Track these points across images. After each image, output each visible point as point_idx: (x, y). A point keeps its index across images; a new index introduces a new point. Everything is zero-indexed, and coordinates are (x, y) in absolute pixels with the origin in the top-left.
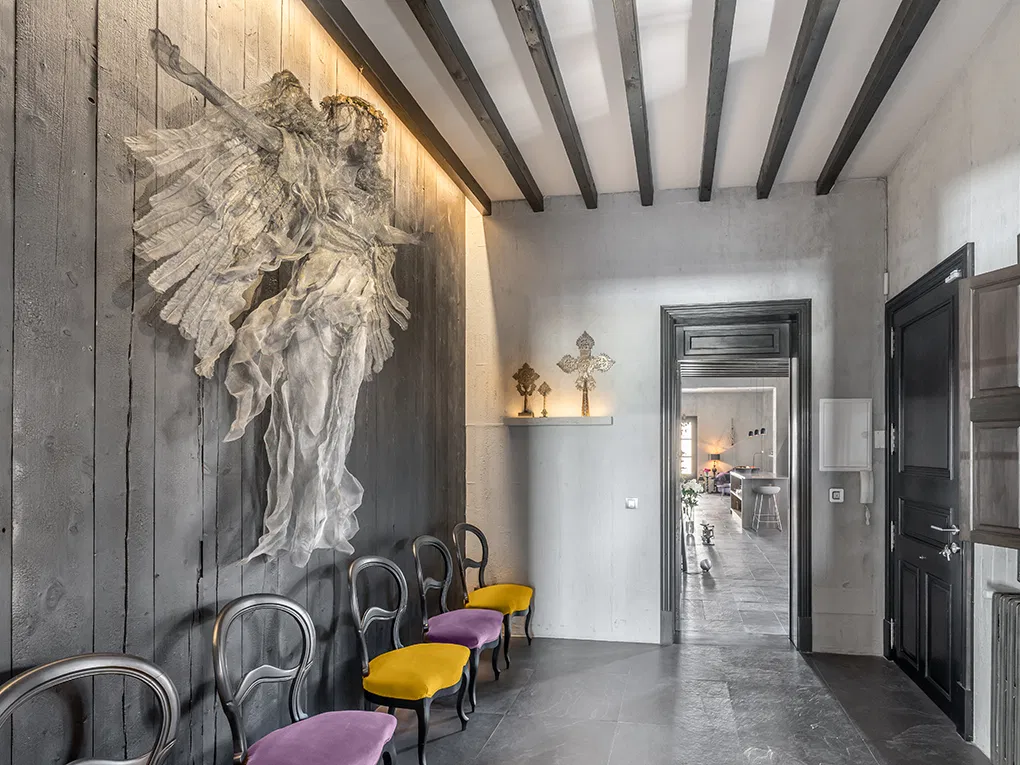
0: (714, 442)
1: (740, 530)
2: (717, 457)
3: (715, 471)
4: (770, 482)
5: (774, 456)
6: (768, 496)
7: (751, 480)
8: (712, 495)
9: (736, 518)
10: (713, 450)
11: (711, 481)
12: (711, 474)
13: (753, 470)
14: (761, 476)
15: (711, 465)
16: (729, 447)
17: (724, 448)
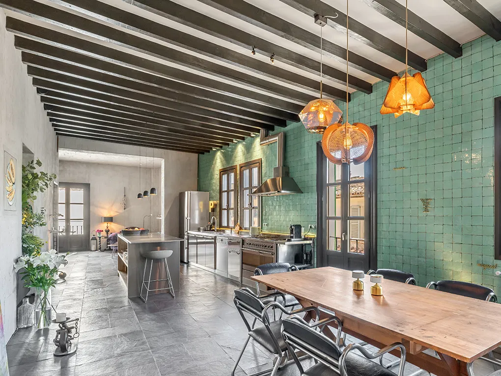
0: (107, 207)
1: (126, 301)
2: (110, 220)
3: (107, 231)
4: (158, 245)
5: (162, 218)
6: (158, 261)
7: (138, 245)
8: (104, 254)
9: (123, 283)
10: (106, 214)
11: (104, 241)
12: (104, 234)
13: (143, 232)
14: (150, 238)
15: (104, 226)
16: (122, 211)
17: (116, 212)
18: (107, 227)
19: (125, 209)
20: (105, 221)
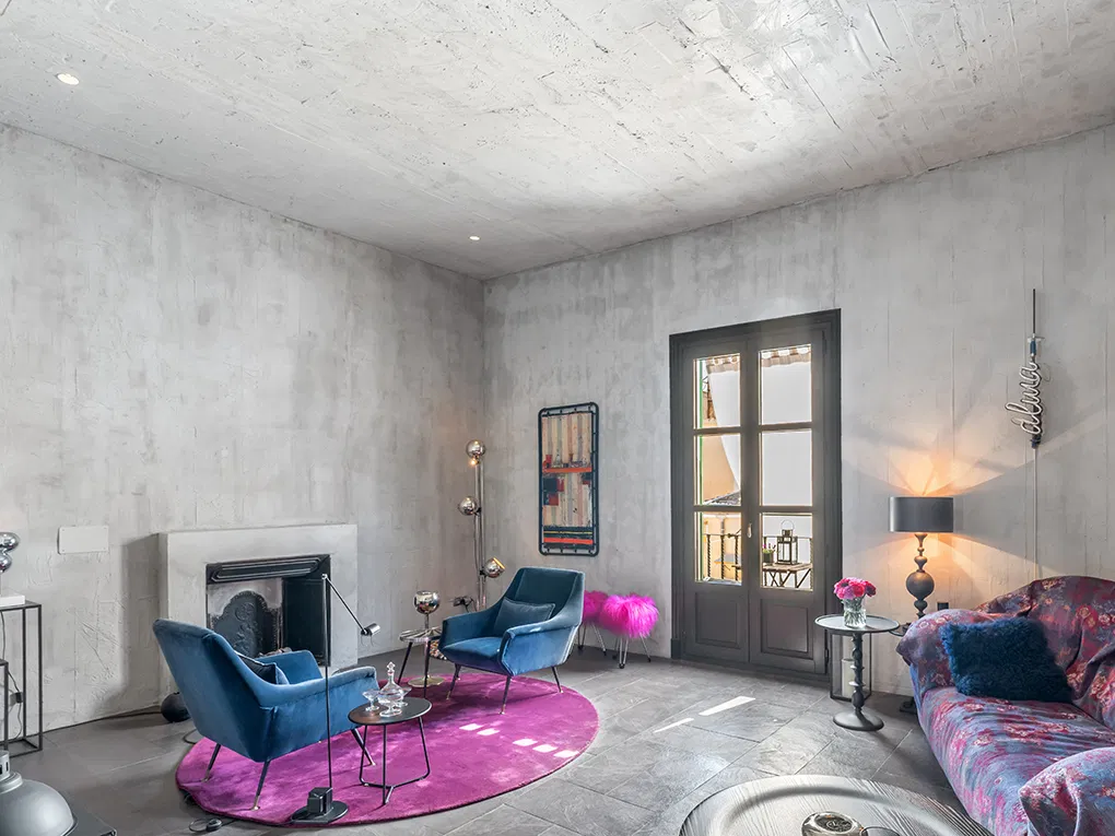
0: (928, 433)
2: (937, 515)
3: (921, 590)
10: (923, 479)
16: (1020, 455)
17: (982, 464)
18: (921, 563)
19: (1037, 441)
20: (902, 526)
